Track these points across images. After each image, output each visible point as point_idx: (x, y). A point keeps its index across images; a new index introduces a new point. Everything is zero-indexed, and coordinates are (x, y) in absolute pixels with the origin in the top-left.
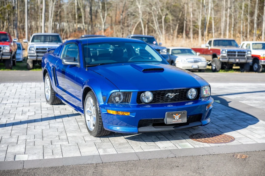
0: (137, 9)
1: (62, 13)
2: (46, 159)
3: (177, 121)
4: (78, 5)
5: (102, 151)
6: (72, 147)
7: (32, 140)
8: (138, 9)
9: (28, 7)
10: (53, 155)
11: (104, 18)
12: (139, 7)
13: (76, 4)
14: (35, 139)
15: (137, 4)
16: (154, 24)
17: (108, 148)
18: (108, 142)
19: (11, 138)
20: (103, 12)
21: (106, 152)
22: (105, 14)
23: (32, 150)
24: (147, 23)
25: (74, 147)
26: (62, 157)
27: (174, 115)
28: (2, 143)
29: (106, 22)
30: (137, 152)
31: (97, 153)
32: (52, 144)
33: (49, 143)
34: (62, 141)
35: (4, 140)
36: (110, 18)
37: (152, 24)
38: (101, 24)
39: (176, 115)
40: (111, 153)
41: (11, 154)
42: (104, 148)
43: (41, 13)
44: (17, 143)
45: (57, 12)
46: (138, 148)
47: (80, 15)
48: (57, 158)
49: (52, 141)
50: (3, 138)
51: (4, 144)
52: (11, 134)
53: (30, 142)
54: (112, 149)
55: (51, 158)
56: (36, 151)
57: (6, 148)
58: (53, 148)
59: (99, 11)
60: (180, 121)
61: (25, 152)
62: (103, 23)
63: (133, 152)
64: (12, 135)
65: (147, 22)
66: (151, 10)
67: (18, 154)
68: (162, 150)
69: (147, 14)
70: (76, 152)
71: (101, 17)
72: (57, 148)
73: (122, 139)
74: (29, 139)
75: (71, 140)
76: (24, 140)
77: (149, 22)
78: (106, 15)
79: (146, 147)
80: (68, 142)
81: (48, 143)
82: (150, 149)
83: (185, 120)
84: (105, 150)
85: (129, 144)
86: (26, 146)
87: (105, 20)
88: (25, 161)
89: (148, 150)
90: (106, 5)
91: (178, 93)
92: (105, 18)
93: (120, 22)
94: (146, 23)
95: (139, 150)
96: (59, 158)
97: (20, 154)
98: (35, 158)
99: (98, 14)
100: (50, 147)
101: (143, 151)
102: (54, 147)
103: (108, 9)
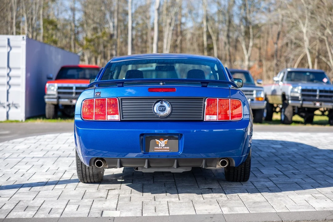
0: (301, 35)
1: (184, 43)
2: (145, 216)
4: (208, 31)
5: (227, 210)
6: (184, 204)
7: (128, 195)
8: (303, 34)
9: (132, 35)
10: (155, 211)
11: (247, 49)
12: (304, 30)
13: (205, 30)
14: (132, 194)
15: (302, 25)
16: (329, 57)
17: (236, 207)
18: (238, 200)
19: (97, 193)
20: (247, 40)
21: (232, 211)
22: (249, 43)
23: (126, 206)
24: (318, 57)
25: (187, 204)
26: (168, 215)
28: (86, 197)
29: (251, 55)
30: (279, 212)
31: (219, 211)
32: (155, 200)
33: (151, 199)
34: (171, 198)
35: (88, 194)
36: (257, 51)
37: (325, 57)
38: (243, 60)
40: (240, 212)
41: (97, 210)
42: (231, 206)
43: (152, 43)
44: (106, 198)
45: (176, 40)
46: (281, 208)
47: (211, 46)
48: (162, 216)
49: (155, 197)
50: (87, 192)
51: (88, 198)
52: (98, 187)
53: (124, 198)
54: (242, 208)
55: (152, 215)
56: (133, 207)
57: (90, 203)
58: (157, 205)
59: (241, 39)
61: (117, 208)
62: (247, 57)
63: (273, 212)
64: (100, 189)
65: (317, 54)
66: (323, 35)
67: (107, 210)
68: (317, 210)
69: (318, 41)
70: (188, 210)
71: (244, 47)
72: (162, 205)
73: (258, 197)
74: (123, 193)
75: (183, 197)
76: (117, 195)
77: (319, 54)
78: (251, 44)
79: (294, 206)
80: (179, 198)
81: (149, 199)
82: (300, 209)
84: (231, 209)
85: (268, 203)
86: (118, 202)
87: (249, 52)
88: (116, 217)
89: (296, 211)
90: (251, 30)
92: (250, 49)
93: (273, 56)
94: (315, 56)
95: (283, 210)
96: (163, 216)
97: (110, 210)
98: (130, 214)
99: (238, 45)
100: (152, 203)
101: (288, 211)
102: (157, 203)
103: (254, 36)
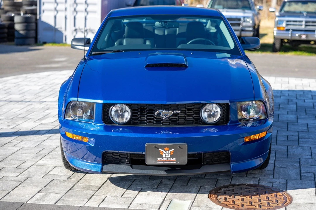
3: (166, 161)
27: (160, 149)
39: (164, 150)
60: (173, 161)
83: (184, 161)
91: (179, 110)
